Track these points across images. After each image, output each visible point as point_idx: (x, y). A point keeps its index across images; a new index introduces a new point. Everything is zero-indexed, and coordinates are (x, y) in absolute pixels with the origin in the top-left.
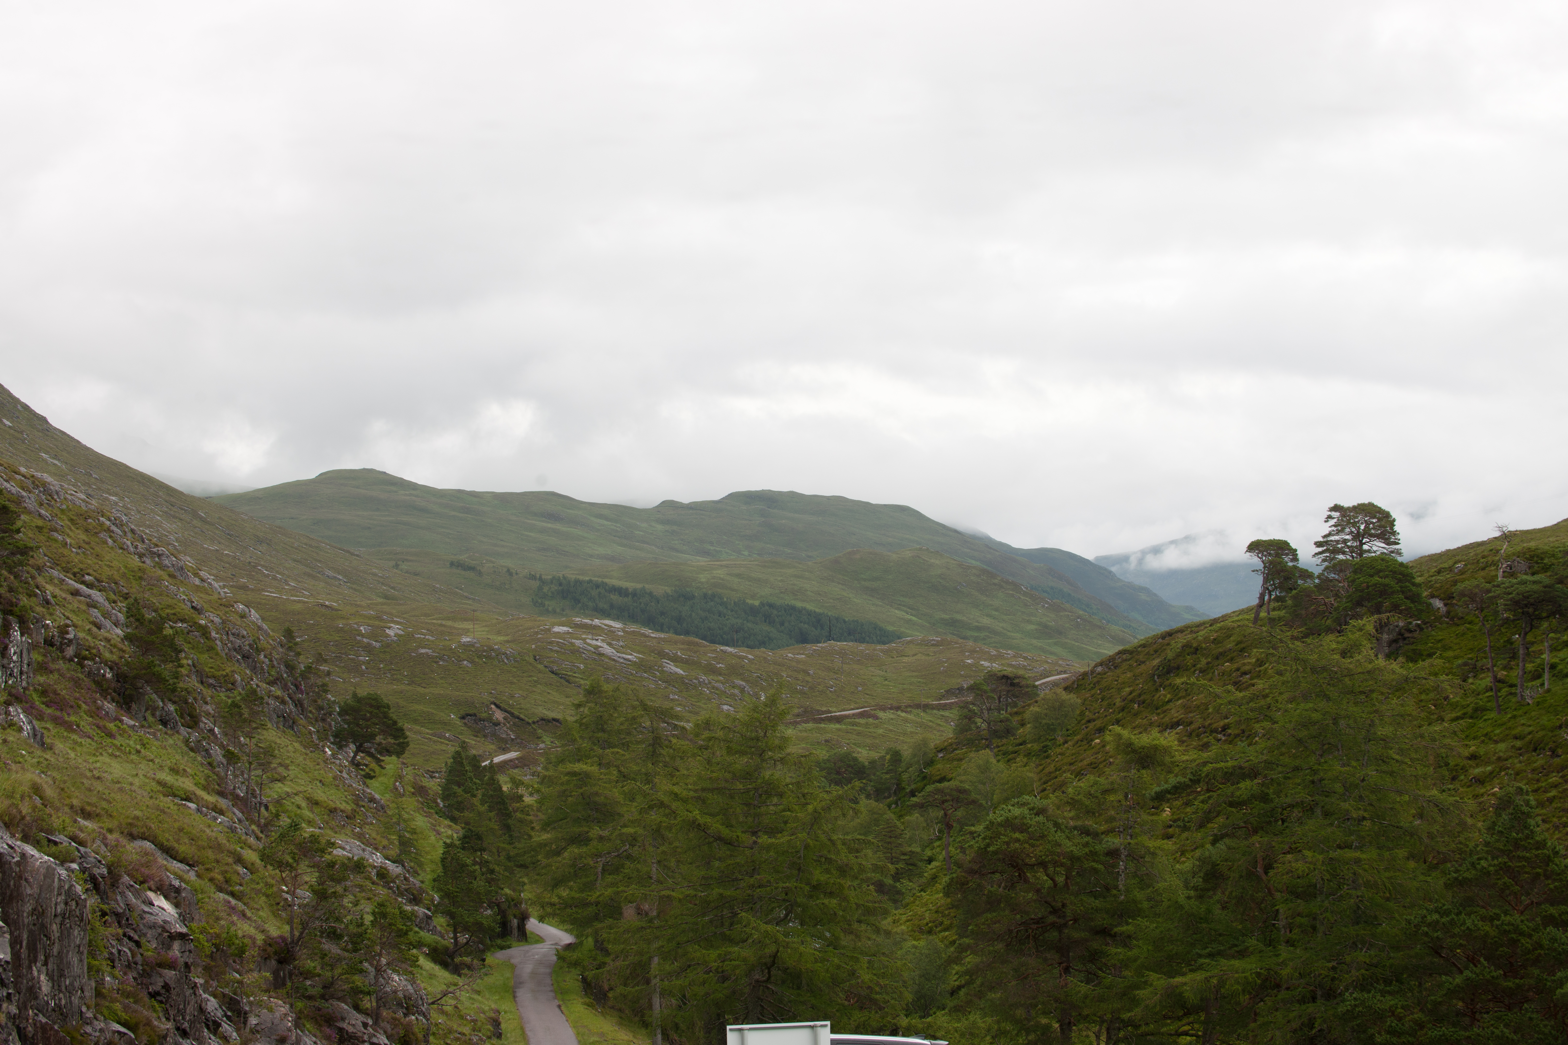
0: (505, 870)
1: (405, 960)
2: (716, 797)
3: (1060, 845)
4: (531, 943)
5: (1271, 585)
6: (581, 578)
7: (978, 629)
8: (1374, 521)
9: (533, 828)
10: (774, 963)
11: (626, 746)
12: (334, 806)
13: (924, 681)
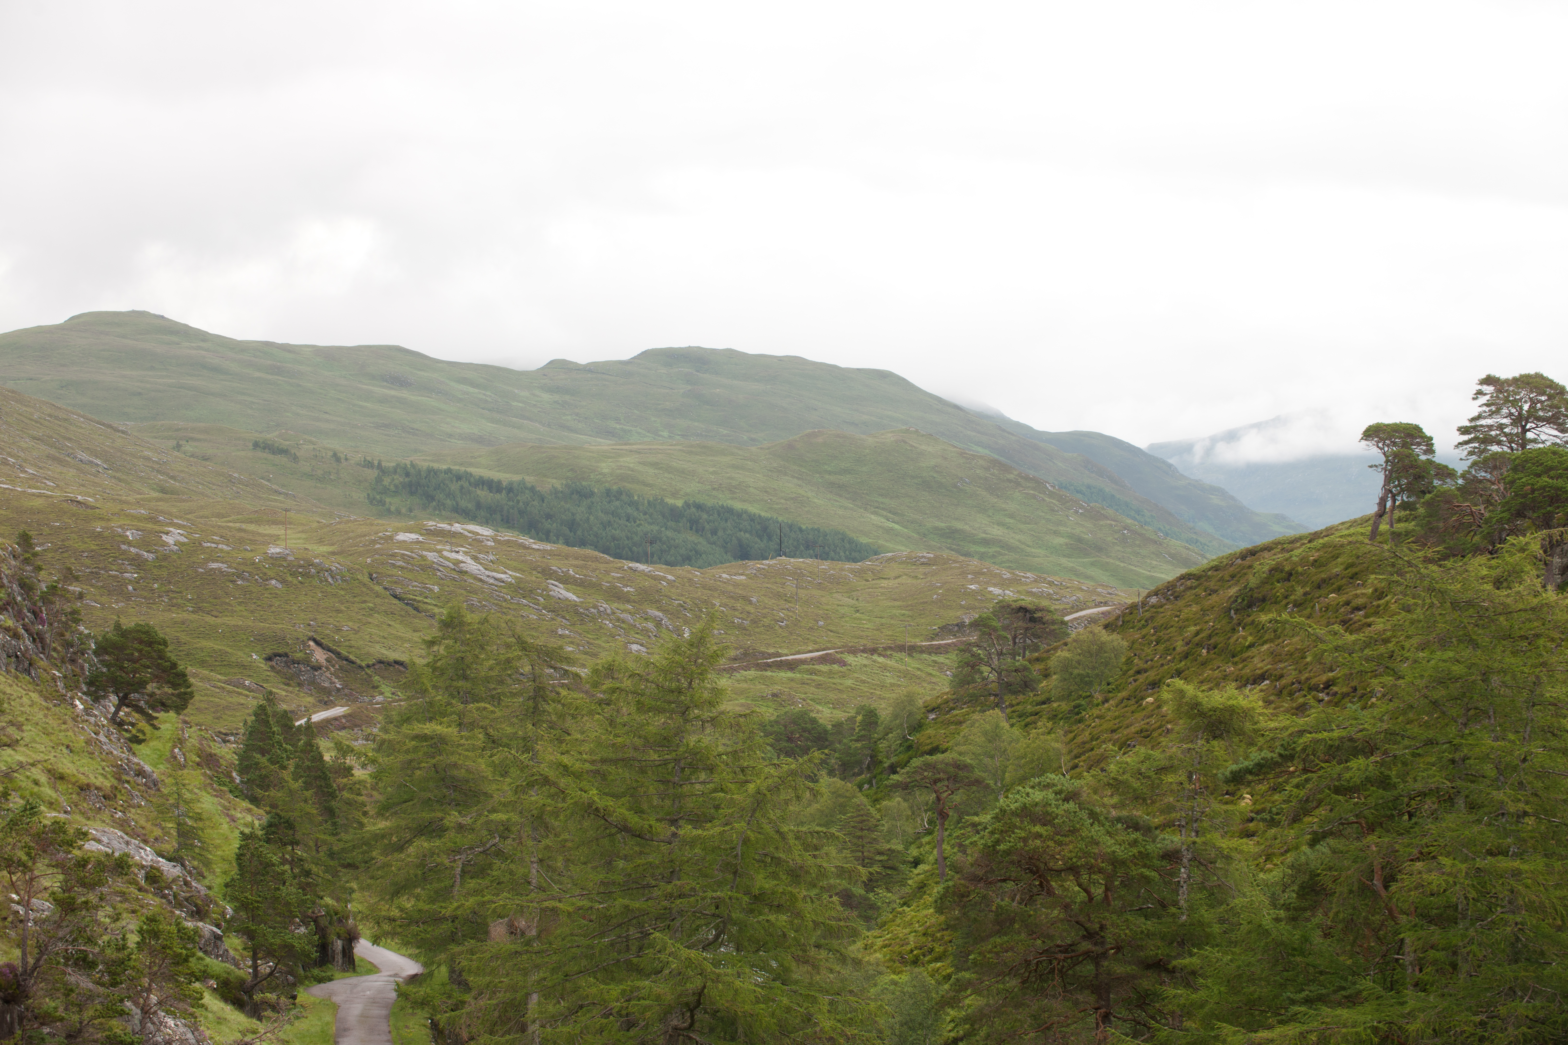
0: (326, 871)
1: (183, 997)
2: (620, 770)
3: (1097, 843)
4: (361, 974)
5: (1395, 487)
6: (436, 466)
7: (986, 542)
8: (1543, 398)
9: (365, 814)
10: (699, 1003)
11: (496, 699)
12: (86, 782)
13: (910, 613)
